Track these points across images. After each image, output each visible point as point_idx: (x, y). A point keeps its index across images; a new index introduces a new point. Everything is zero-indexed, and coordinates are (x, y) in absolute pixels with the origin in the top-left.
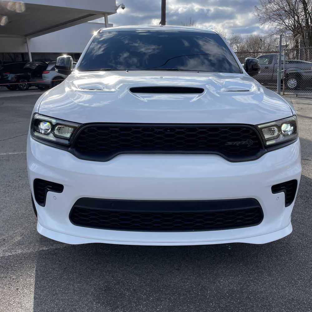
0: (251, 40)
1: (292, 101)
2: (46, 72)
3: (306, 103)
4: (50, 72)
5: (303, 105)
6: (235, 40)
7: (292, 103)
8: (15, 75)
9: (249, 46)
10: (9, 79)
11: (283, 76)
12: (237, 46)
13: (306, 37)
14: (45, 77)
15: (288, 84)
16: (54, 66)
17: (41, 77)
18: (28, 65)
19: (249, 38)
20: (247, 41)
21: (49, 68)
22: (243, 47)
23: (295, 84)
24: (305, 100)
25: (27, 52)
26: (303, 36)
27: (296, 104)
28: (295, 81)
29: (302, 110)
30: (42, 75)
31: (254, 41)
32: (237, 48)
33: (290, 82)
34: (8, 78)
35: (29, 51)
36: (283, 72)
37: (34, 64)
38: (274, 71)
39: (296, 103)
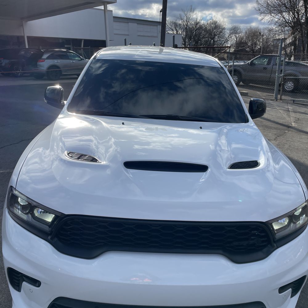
0: (250, 31)
1: (289, 108)
2: (41, 61)
3: (302, 112)
4: (46, 60)
5: (300, 114)
6: (234, 31)
7: (289, 111)
8: (9, 61)
9: (248, 37)
10: (3, 65)
11: (281, 81)
12: (236, 37)
13: (304, 35)
14: (40, 66)
15: (285, 86)
16: (50, 54)
17: (36, 65)
18: (23, 53)
19: (248, 29)
20: (246, 33)
21: (45, 56)
22: (242, 38)
23: (292, 86)
24: (301, 108)
25: (23, 35)
26: (302, 34)
27: (293, 113)
28: (293, 84)
29: (299, 121)
30: (37, 63)
31: (253, 33)
32: (235, 39)
33: (287, 84)
34: (2, 63)
35: (25, 35)
36: (281, 76)
37: (29, 52)
38: (272, 72)
39: (293, 111)
